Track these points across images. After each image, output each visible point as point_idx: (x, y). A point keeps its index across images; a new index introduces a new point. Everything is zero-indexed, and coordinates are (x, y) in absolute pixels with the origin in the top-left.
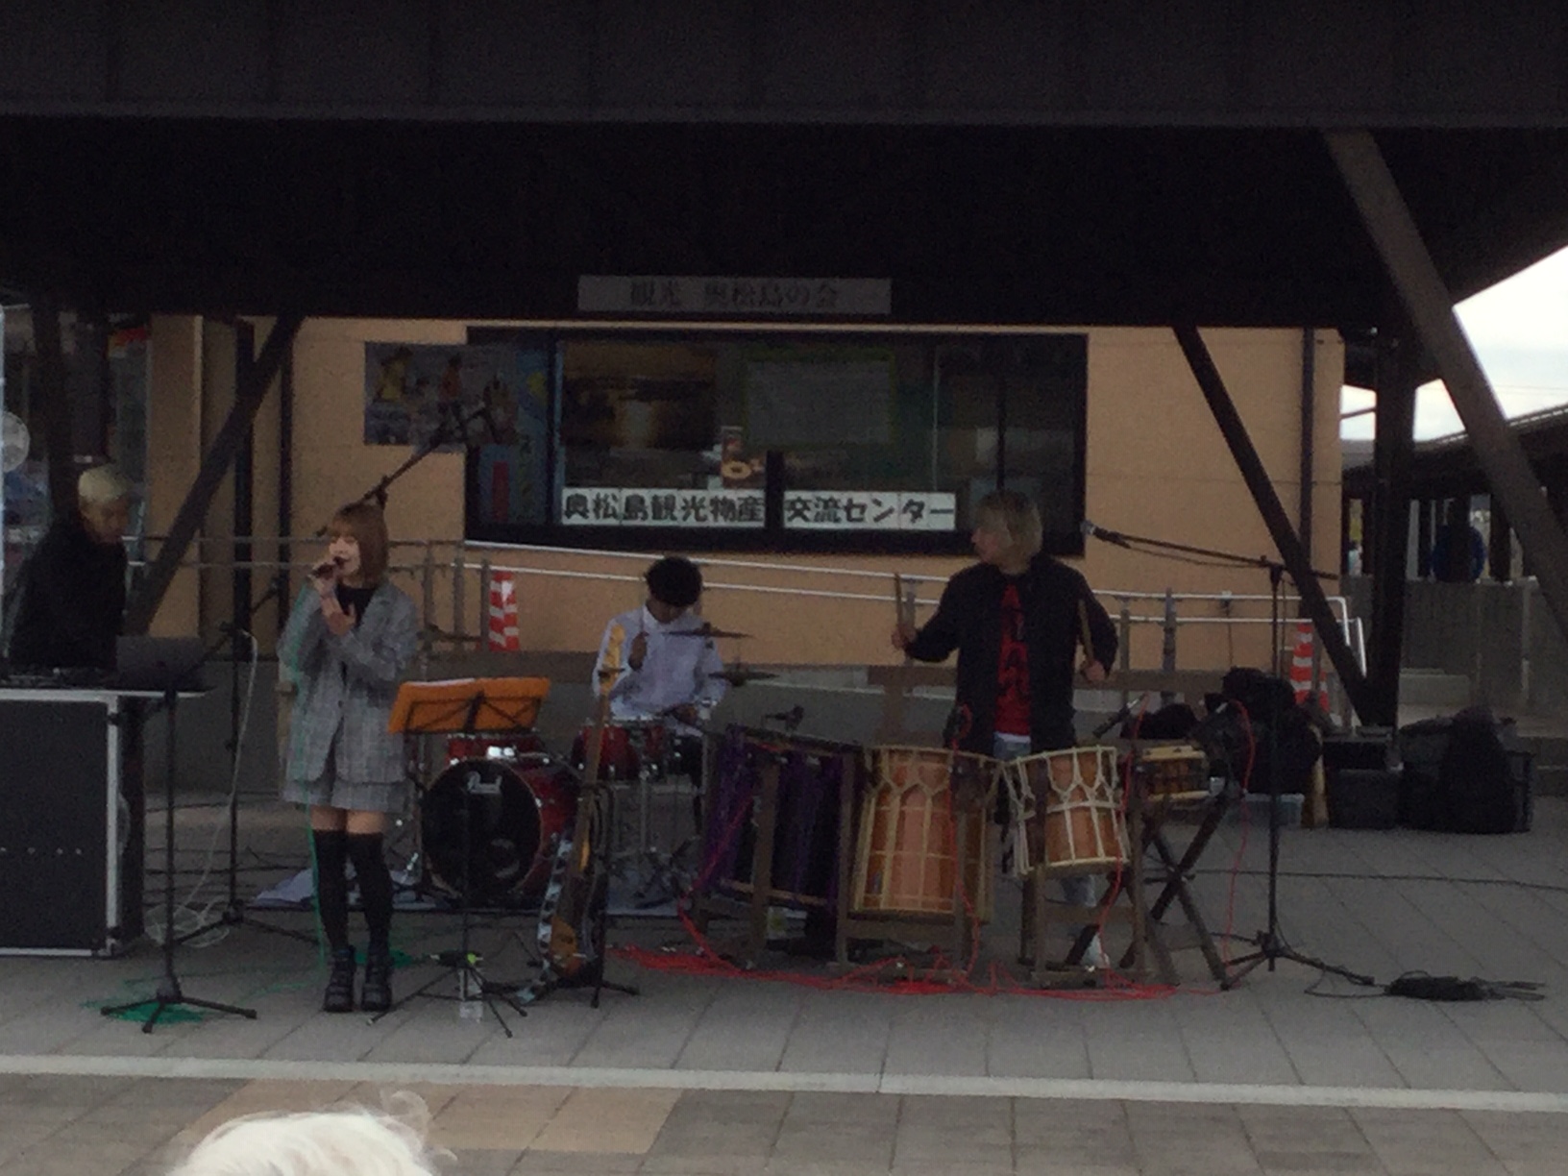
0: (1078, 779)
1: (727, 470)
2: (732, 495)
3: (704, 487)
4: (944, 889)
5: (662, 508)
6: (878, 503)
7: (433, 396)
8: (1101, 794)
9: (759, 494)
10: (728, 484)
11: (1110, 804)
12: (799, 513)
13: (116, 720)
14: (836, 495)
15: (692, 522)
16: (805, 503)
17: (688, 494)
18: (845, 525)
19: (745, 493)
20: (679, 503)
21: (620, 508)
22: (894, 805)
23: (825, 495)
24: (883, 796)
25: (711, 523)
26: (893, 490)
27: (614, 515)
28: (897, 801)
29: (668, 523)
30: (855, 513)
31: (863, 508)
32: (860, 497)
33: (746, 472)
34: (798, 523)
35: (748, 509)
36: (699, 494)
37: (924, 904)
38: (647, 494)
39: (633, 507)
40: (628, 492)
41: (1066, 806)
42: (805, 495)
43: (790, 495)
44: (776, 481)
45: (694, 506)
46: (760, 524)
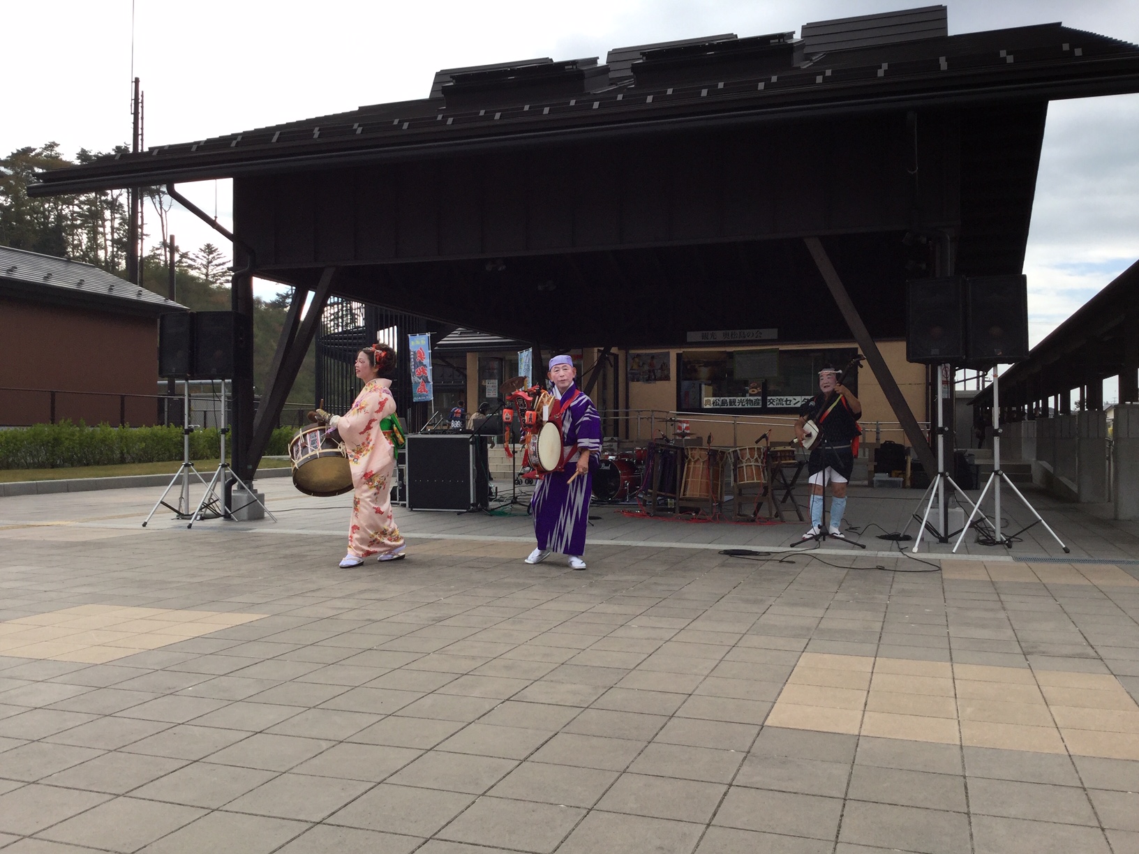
0: (748, 456)
1: (750, 391)
2: (751, 398)
3: (745, 396)
4: (708, 492)
5: (732, 402)
6: (795, 399)
7: (646, 368)
8: (756, 460)
9: (760, 398)
10: (751, 395)
11: (760, 464)
12: (772, 403)
13: (472, 443)
14: (782, 397)
15: (740, 406)
16: (773, 400)
17: (739, 398)
18: (785, 406)
19: (756, 398)
20: (737, 401)
21: (720, 403)
22: (692, 465)
23: (779, 398)
24: (689, 462)
25: (746, 406)
26: (799, 395)
27: (718, 405)
28: (693, 463)
29: (734, 407)
30: (788, 402)
31: (791, 401)
32: (789, 398)
33: (756, 392)
34: (771, 406)
35: (757, 402)
36: (743, 398)
37: (700, 495)
38: (728, 399)
39: (724, 403)
40: (722, 398)
41: (744, 465)
42: (773, 398)
43: (769, 398)
44: (765, 394)
45: (741, 402)
46: (760, 406)
